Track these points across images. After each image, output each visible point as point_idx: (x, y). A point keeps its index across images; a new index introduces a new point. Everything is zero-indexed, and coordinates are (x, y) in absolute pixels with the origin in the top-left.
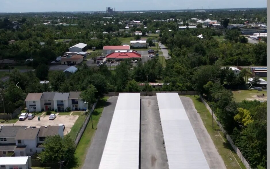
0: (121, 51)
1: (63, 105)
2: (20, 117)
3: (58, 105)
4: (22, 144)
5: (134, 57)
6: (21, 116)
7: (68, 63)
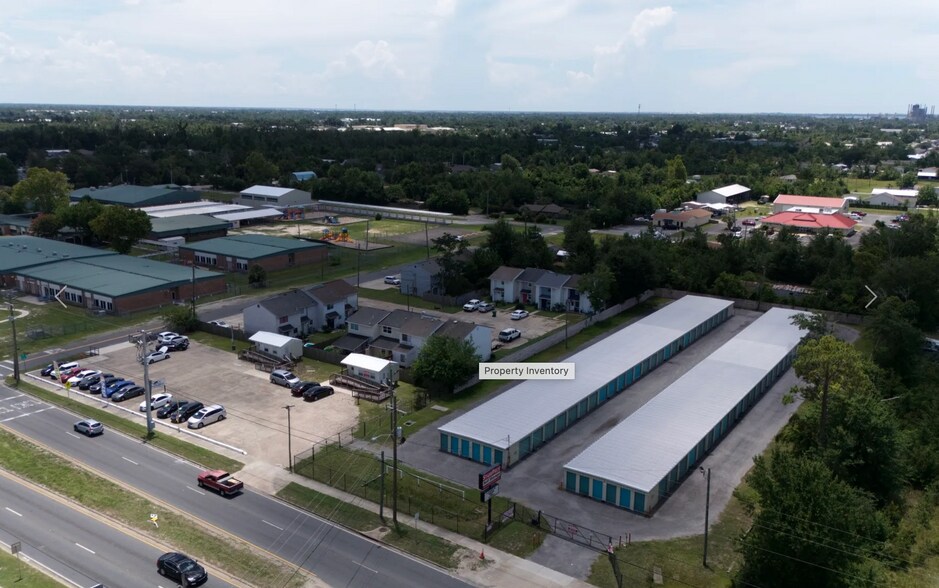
0: (804, 210)
1: (550, 297)
2: (466, 305)
3: (541, 296)
4: (409, 344)
5: (831, 226)
6: (470, 303)
7: (666, 224)
